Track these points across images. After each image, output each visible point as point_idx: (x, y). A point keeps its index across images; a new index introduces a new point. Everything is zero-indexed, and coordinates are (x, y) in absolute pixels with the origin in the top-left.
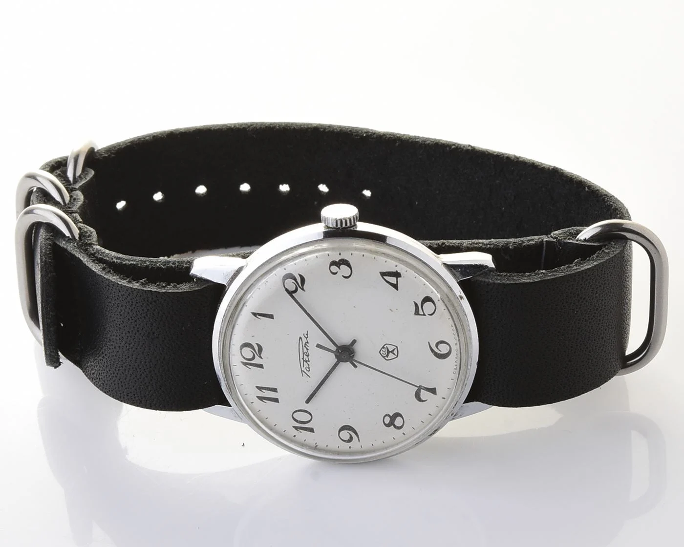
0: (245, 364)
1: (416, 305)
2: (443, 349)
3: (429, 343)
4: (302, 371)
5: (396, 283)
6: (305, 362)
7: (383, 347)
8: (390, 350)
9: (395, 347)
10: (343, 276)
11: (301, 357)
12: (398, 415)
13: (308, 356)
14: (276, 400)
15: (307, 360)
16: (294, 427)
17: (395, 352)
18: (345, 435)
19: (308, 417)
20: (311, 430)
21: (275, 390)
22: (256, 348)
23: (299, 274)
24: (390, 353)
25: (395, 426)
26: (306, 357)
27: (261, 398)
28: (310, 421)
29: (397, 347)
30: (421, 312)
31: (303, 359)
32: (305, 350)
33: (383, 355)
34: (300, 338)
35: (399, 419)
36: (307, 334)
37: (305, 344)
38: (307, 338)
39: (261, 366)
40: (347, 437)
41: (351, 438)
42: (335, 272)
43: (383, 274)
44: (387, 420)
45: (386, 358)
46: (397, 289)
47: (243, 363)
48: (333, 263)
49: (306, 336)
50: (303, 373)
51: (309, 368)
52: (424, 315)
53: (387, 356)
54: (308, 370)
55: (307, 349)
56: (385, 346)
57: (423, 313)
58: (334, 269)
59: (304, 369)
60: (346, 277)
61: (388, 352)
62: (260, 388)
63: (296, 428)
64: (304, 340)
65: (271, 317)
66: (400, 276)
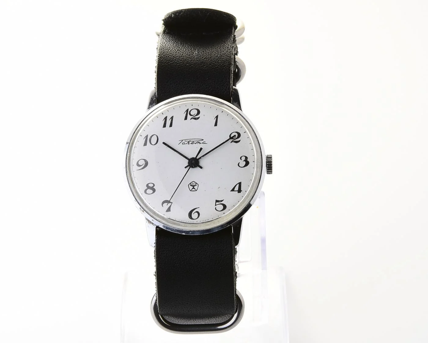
0: (187, 111)
1: (222, 201)
2: (194, 215)
3: (199, 208)
4: (182, 140)
5: (235, 190)
6: (188, 142)
7: (196, 183)
8: (194, 187)
9: (196, 190)
10: (239, 163)
11: (191, 140)
12: (154, 191)
13: (192, 143)
14: (165, 126)
15: (189, 143)
16: (147, 135)
17: (193, 190)
18: (142, 163)
19: (153, 143)
20: (145, 144)
21: (171, 126)
22: (197, 117)
23: (240, 140)
24: (193, 187)
25: (146, 190)
26: (191, 142)
27: (166, 118)
28: (151, 144)
29: (196, 191)
30: (217, 203)
31: (190, 141)
32: (195, 142)
33: (191, 183)
34: (203, 140)
35: (151, 191)
36: (205, 143)
37: (199, 142)
38: (203, 143)
39: (186, 119)
40: (140, 163)
41: (140, 166)
42: (242, 159)
43: (240, 184)
44: (151, 185)
45: (190, 185)
46: (231, 191)
47: (188, 110)
48: (246, 158)
49: (204, 143)
50: (181, 141)
51: (184, 144)
52: (216, 205)
53: (191, 185)
54: (183, 143)
55: (196, 143)
56: (197, 184)
57: (217, 204)
58: (244, 158)
59: (184, 141)
60: (238, 165)
61: (193, 186)
62: (172, 118)
63: (147, 137)
64: (201, 142)
65: (216, 125)
66: (238, 193)
